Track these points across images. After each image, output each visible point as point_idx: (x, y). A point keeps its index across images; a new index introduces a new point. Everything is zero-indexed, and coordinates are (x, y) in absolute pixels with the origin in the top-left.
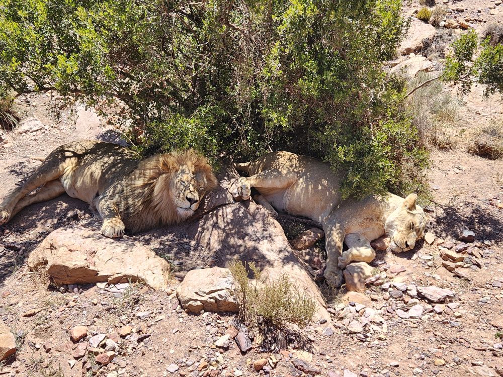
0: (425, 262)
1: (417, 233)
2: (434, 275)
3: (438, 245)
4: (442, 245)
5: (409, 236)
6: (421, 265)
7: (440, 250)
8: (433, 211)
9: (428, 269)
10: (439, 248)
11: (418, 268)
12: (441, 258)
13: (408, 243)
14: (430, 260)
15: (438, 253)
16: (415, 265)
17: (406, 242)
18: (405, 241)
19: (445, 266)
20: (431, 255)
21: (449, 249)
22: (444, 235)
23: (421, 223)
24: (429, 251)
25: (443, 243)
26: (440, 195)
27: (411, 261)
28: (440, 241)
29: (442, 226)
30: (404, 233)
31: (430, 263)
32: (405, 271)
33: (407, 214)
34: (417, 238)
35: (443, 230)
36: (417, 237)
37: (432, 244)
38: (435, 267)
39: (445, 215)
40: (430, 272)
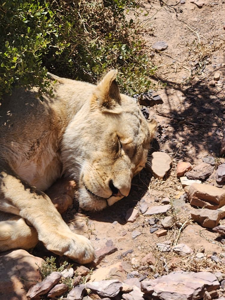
0: (157, 221)
1: (132, 158)
2: (177, 247)
3: (180, 175)
4: (188, 174)
5: (115, 167)
6: (147, 230)
7: (184, 186)
8: (160, 102)
9: (164, 234)
10: (183, 183)
11: (142, 238)
12: (188, 205)
13: (117, 185)
14: (165, 214)
15: (181, 195)
16: (137, 232)
17: (111, 183)
18: (107, 182)
19: (198, 220)
20: (166, 203)
21: (204, 179)
22: (191, 150)
24: (161, 193)
25: (190, 169)
26: (171, 62)
27: (127, 226)
28: (182, 166)
29: (187, 130)
31: (166, 221)
32: (116, 250)
33: (103, 117)
34: (133, 170)
35: (189, 140)
36: (133, 166)
37: (167, 175)
38: (178, 227)
39: (188, 105)
40: (169, 242)
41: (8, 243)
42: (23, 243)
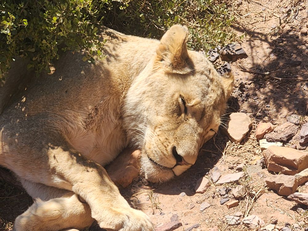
0: (228, 191)
1: (200, 121)
2: (247, 219)
3: (260, 137)
4: (267, 136)
5: (178, 132)
6: (218, 201)
7: (263, 149)
9: (236, 205)
10: (262, 146)
11: (211, 210)
12: (266, 171)
13: (180, 152)
14: (237, 183)
15: (258, 159)
16: (206, 204)
17: (174, 150)
18: (169, 148)
19: (274, 188)
20: (240, 170)
21: (285, 142)
22: (272, 108)
23: (205, 94)
24: (236, 159)
25: (270, 130)
26: (260, 9)
27: (195, 198)
28: (262, 127)
29: (269, 87)
30: (165, 127)
31: (238, 191)
32: (180, 225)
33: (166, 78)
34: (200, 135)
35: (270, 97)
36: (200, 130)
37: (245, 139)
38: (252, 196)
39: (273, 57)
40: (240, 214)
41: (60, 222)
42: (76, 222)
